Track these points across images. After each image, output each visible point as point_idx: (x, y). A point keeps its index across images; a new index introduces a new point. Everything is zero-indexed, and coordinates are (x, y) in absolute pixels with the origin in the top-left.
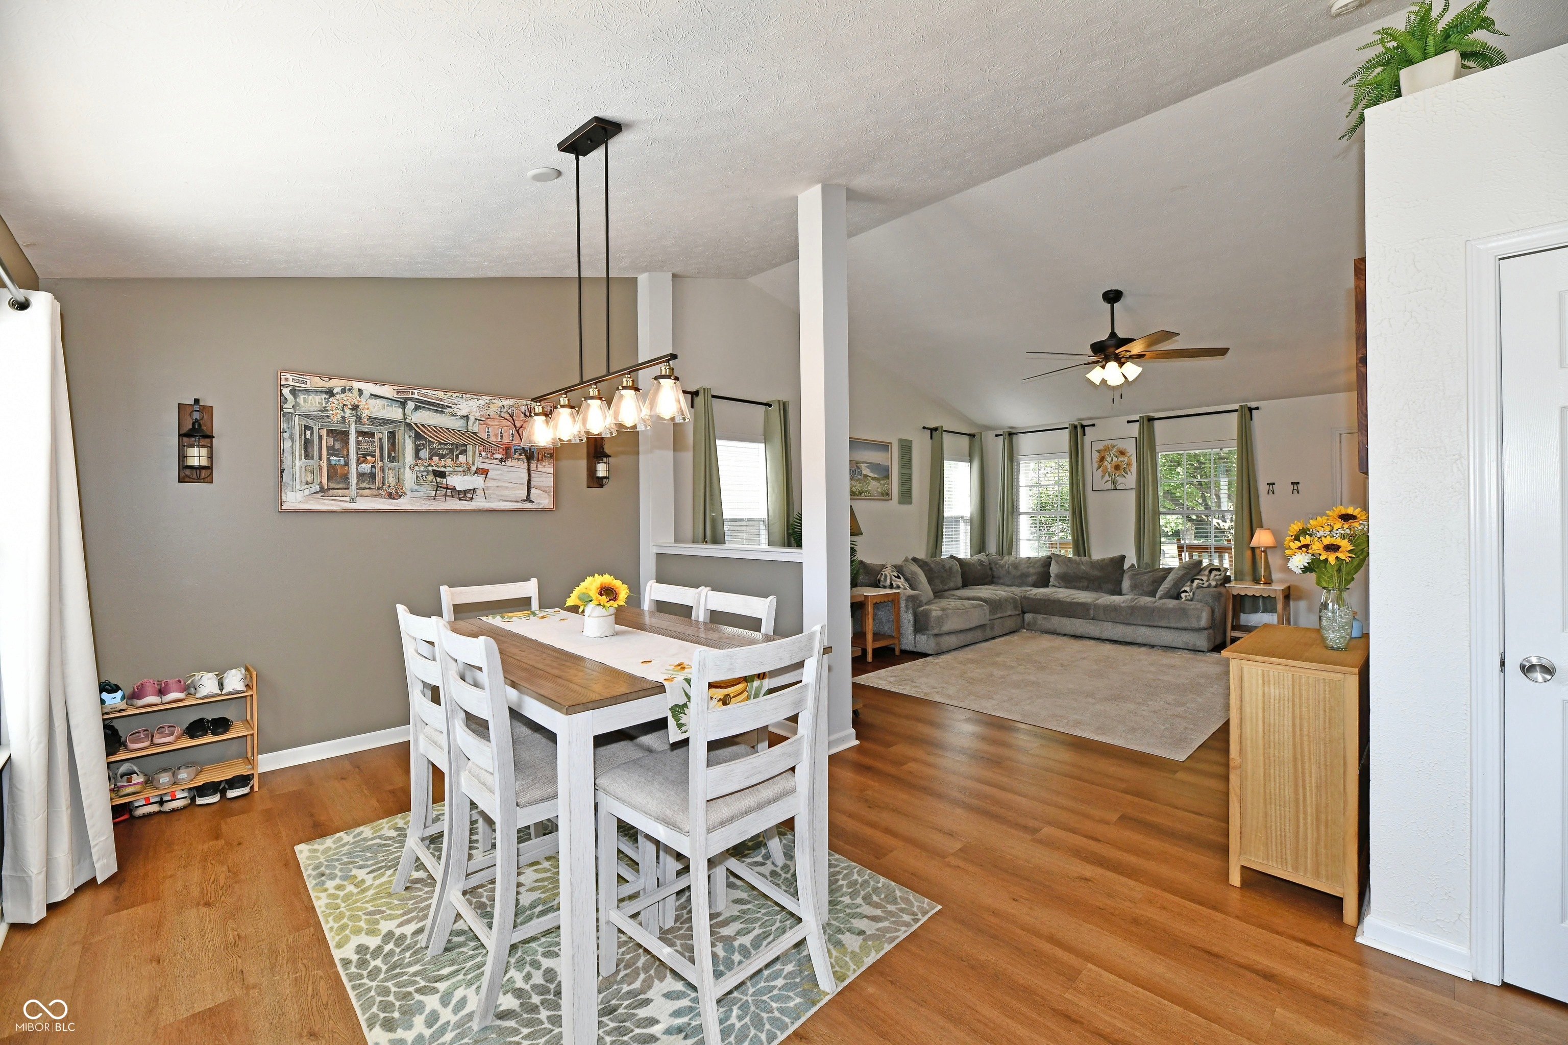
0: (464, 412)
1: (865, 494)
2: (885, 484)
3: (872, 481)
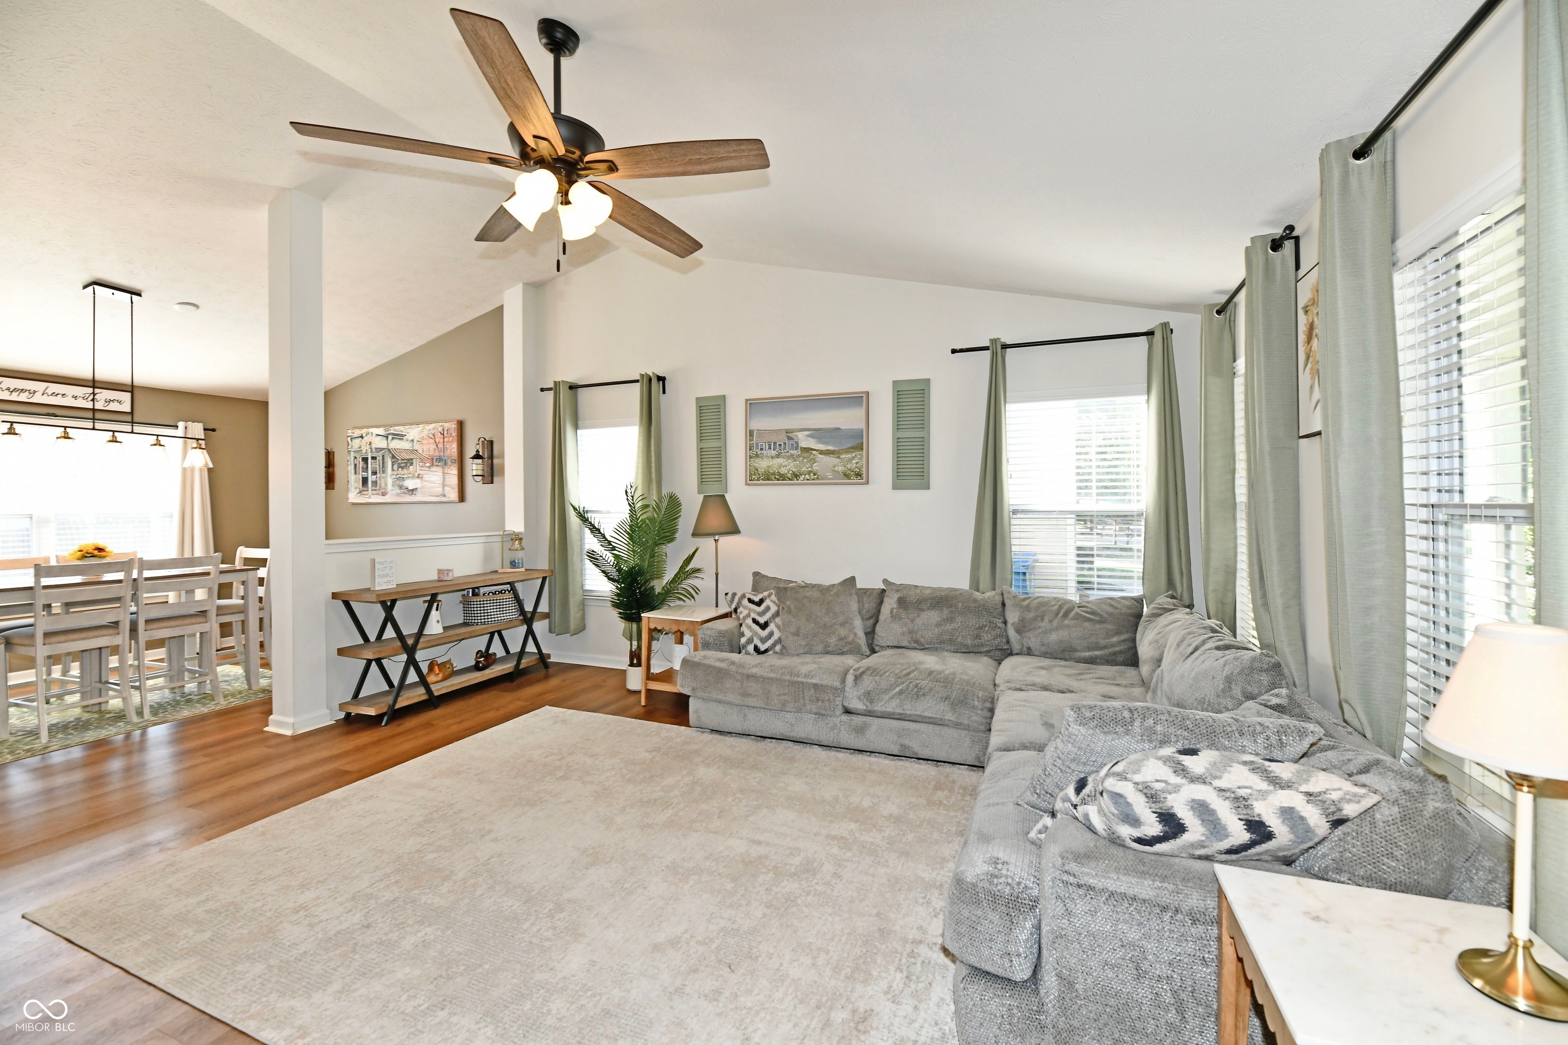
0: (410, 438)
1: (807, 476)
2: (853, 458)
3: (820, 456)
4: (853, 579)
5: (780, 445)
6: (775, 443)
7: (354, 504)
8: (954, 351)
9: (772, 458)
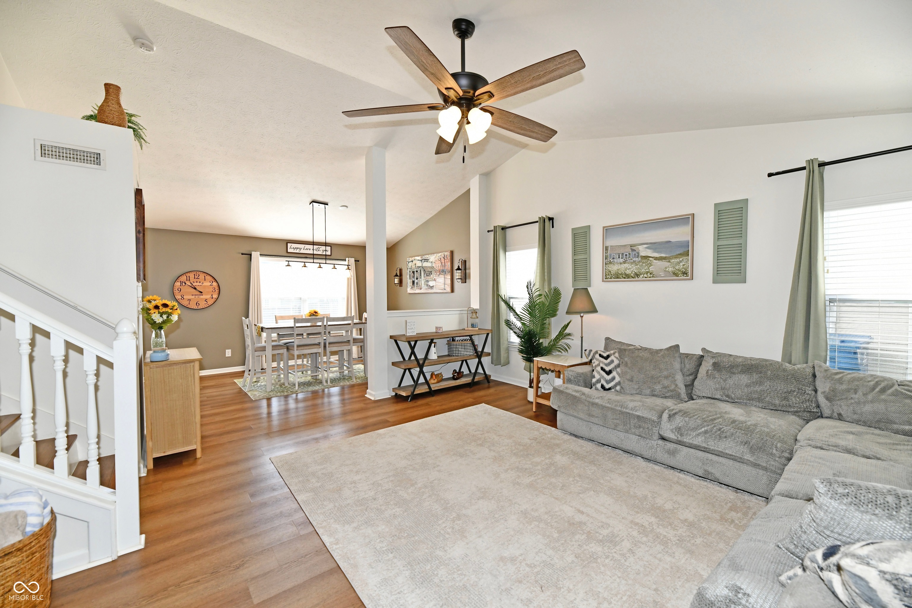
0: (431, 261)
1: (645, 275)
2: (681, 262)
3: (655, 261)
4: (677, 346)
5: (626, 255)
6: (623, 254)
7: (410, 294)
8: (770, 175)
9: (621, 263)
